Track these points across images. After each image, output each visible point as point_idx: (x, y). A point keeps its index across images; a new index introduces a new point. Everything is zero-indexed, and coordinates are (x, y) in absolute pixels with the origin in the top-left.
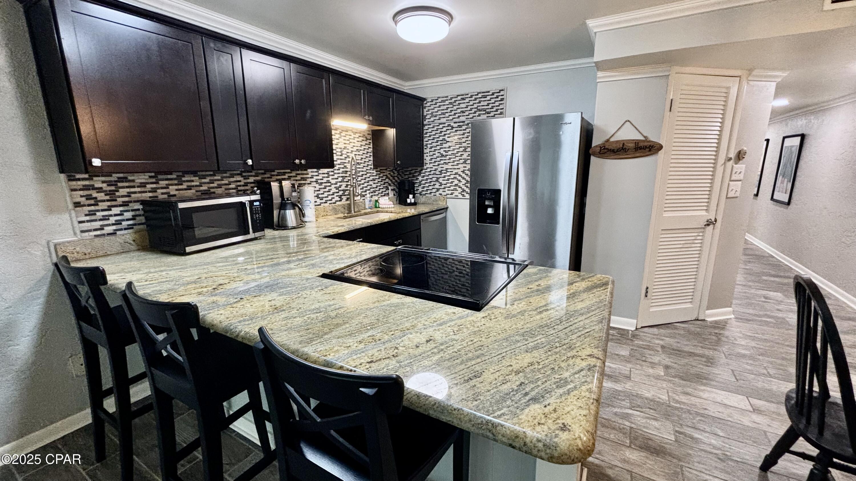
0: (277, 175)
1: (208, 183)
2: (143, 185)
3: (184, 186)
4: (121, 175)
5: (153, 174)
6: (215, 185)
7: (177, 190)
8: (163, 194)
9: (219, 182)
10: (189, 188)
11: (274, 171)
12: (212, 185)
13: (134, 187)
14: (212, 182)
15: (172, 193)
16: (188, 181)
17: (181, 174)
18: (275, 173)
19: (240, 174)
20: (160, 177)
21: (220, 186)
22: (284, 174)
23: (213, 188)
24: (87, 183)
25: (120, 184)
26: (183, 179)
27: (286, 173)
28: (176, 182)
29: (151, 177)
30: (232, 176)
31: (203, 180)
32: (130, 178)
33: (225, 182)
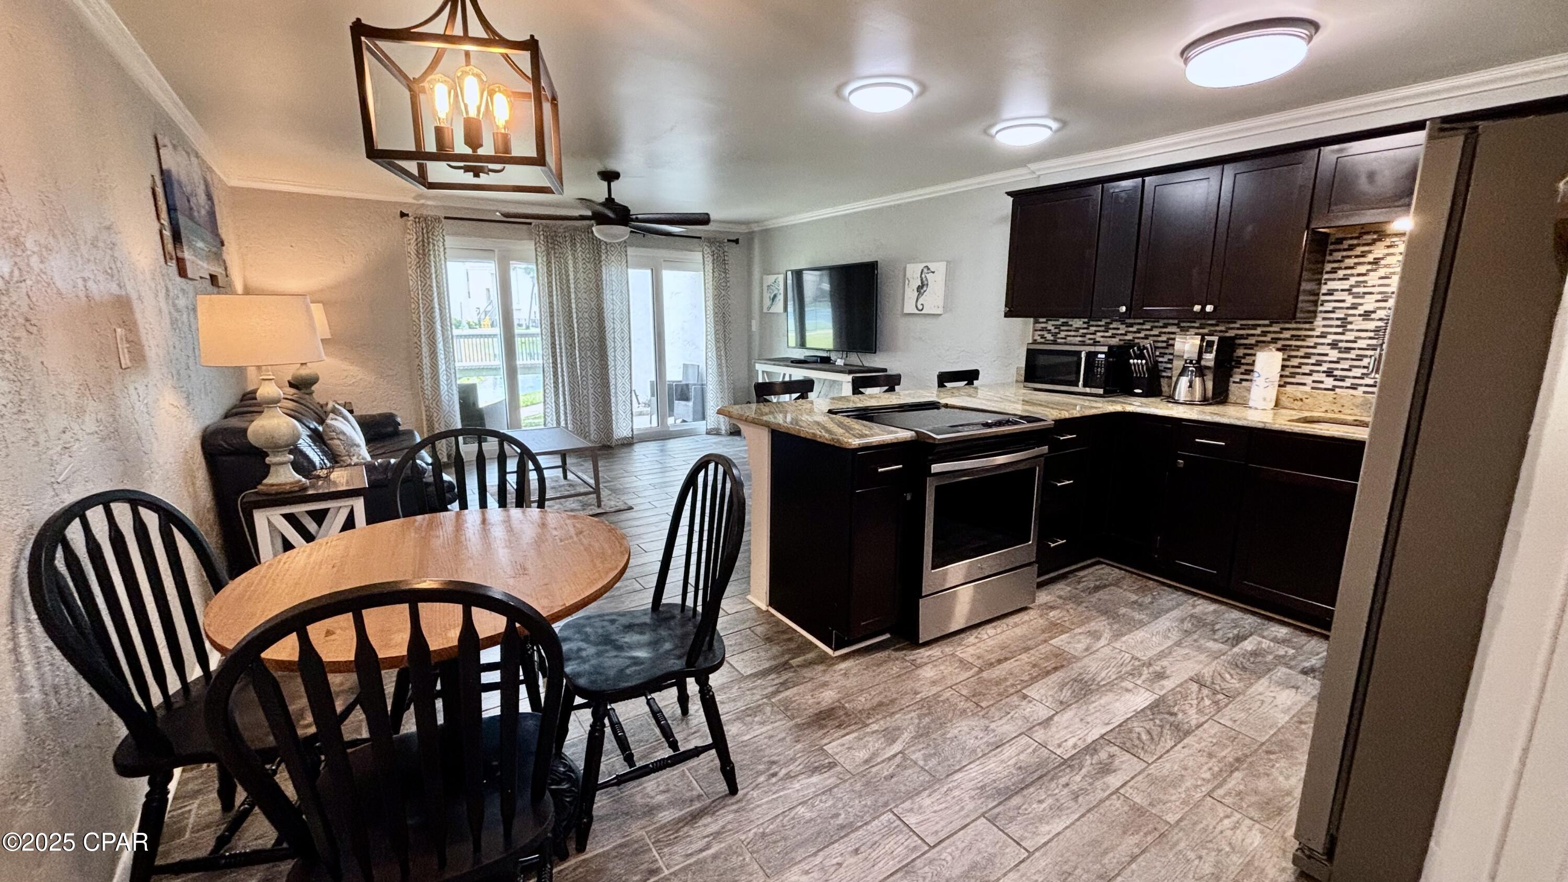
0: (1238, 329)
1: (1135, 332)
2: (1077, 330)
3: (1109, 334)
4: (1065, 320)
5: (1086, 320)
6: (1142, 335)
7: (1103, 337)
8: (1090, 339)
9: (1147, 333)
10: (1113, 336)
11: (1235, 323)
12: (1138, 335)
13: (1070, 331)
14: (1139, 331)
15: (1098, 339)
16: (1114, 329)
17: (1108, 320)
18: (1237, 325)
19: (1178, 325)
20: (1092, 323)
21: (1146, 337)
22: (1255, 327)
23: (1138, 338)
24: (1043, 325)
25: (1063, 328)
26: (1111, 326)
27: (1259, 325)
28: (1103, 329)
29: (1084, 323)
30: (1165, 326)
31: (1131, 329)
32: (1070, 323)
33: (1156, 332)
